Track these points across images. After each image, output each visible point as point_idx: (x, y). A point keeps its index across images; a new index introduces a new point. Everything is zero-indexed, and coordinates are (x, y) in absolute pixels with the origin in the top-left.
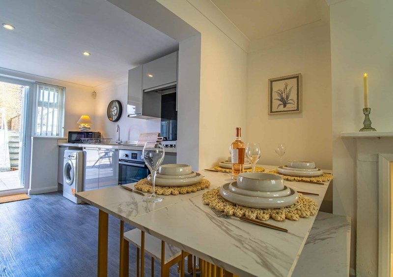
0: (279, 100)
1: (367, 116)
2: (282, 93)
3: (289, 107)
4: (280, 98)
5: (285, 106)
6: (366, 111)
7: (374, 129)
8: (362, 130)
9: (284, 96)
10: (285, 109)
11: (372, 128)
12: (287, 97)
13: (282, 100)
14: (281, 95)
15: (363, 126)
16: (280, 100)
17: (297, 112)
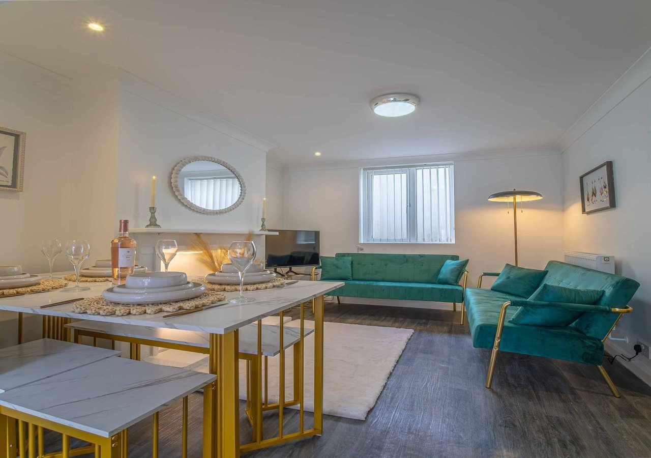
1: (153, 213)
6: (153, 210)
7: (159, 226)
8: (147, 226)
11: (156, 225)
15: (149, 223)
17: (14, 189)
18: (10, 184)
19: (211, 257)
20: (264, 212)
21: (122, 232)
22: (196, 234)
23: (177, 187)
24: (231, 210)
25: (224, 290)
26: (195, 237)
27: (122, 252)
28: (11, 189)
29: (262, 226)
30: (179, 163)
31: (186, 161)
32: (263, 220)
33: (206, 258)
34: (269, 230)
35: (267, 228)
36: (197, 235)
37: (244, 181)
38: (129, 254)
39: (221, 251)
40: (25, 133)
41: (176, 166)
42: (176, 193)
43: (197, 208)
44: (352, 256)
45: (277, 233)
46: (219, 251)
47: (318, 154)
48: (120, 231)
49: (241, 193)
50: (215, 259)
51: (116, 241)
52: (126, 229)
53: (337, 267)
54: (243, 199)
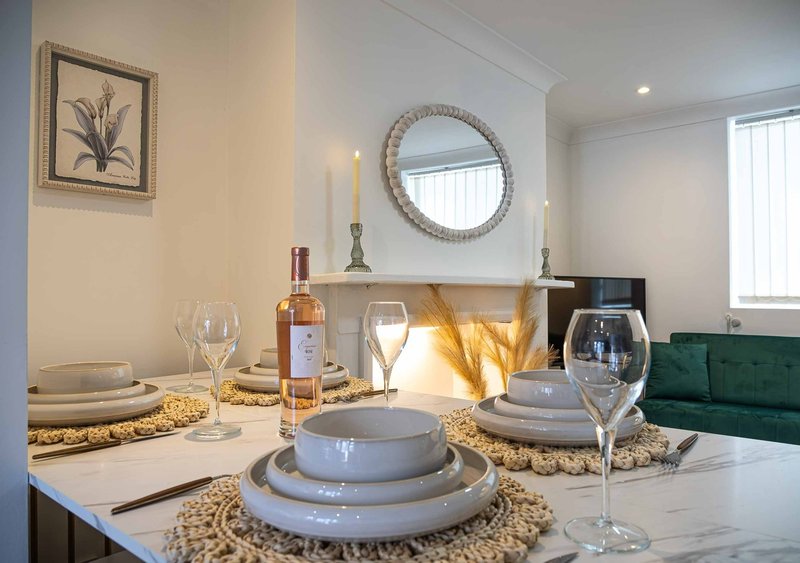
0: (79, 135)
1: (357, 238)
2: (93, 117)
3: (116, 172)
4: (84, 133)
5: (101, 166)
6: (356, 228)
7: (368, 269)
8: (348, 269)
9: (100, 127)
10: (102, 177)
11: (363, 266)
12: (111, 137)
13: (91, 139)
14: (88, 119)
15: (350, 261)
16: (86, 140)
17: (142, 193)
18: (137, 183)
19: (459, 341)
20: (546, 232)
21: (297, 282)
22: (431, 285)
23: (396, 178)
24: (488, 231)
25: (528, 467)
26: (430, 293)
27: (296, 333)
28: (138, 193)
29: (543, 267)
30: (398, 122)
31: (410, 115)
32: (545, 252)
33: (450, 344)
34: (557, 278)
35: (554, 273)
36: (434, 288)
37: (511, 162)
38: (310, 342)
39: (475, 328)
40: (157, 74)
41: (393, 128)
42: (395, 191)
43: (430, 227)
44: (707, 342)
45: (571, 284)
46: (472, 325)
47: (644, 90)
48: (293, 279)
49: (505, 189)
50: (466, 346)
51: (285, 306)
52: (304, 275)
53: (680, 369)
54: (509, 203)
